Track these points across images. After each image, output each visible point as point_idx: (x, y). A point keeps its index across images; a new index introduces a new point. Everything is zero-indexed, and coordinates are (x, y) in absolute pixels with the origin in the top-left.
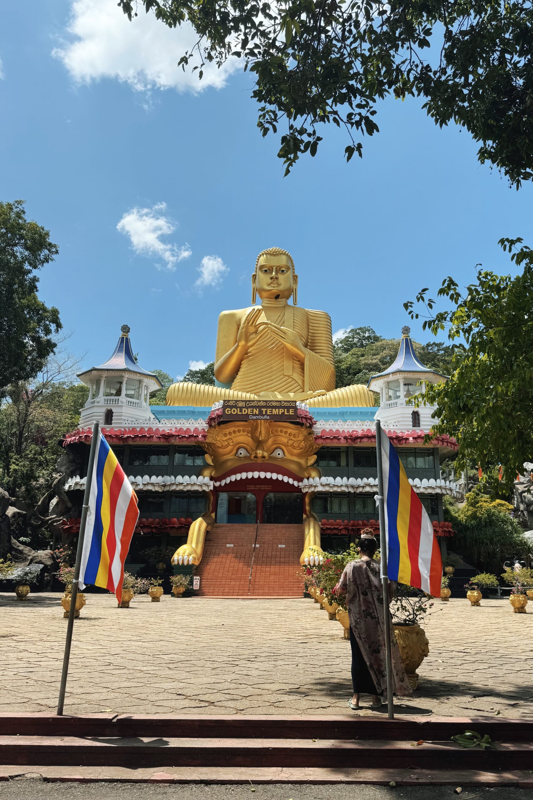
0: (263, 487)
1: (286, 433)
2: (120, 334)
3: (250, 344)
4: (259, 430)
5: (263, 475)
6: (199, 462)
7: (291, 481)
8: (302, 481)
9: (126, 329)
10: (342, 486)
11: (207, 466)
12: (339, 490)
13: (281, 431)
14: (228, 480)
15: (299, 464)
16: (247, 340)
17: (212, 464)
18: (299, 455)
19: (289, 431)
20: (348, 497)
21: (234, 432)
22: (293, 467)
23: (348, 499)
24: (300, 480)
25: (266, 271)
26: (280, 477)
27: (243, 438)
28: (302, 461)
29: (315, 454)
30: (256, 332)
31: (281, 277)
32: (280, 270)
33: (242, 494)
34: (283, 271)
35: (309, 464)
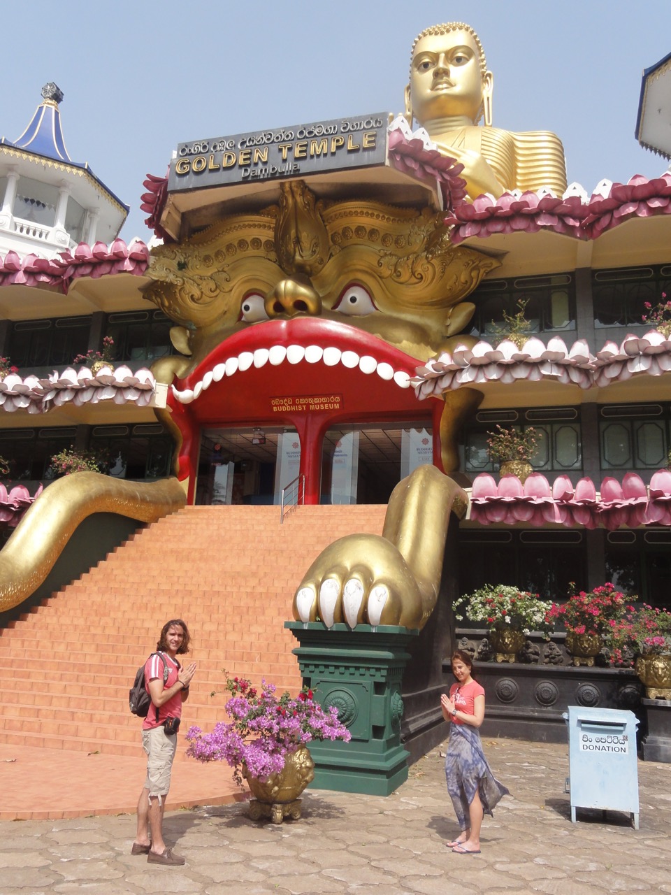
0: (317, 404)
1: (373, 235)
8: (420, 368)
13: (359, 232)
14: (207, 381)
17: (186, 351)
19: (383, 227)
20: (578, 420)
21: (230, 250)
23: (577, 426)
24: (413, 366)
25: (426, 65)
26: (350, 359)
28: (429, 321)
32: (456, 57)
33: (267, 433)
34: (459, 60)
35: (452, 329)
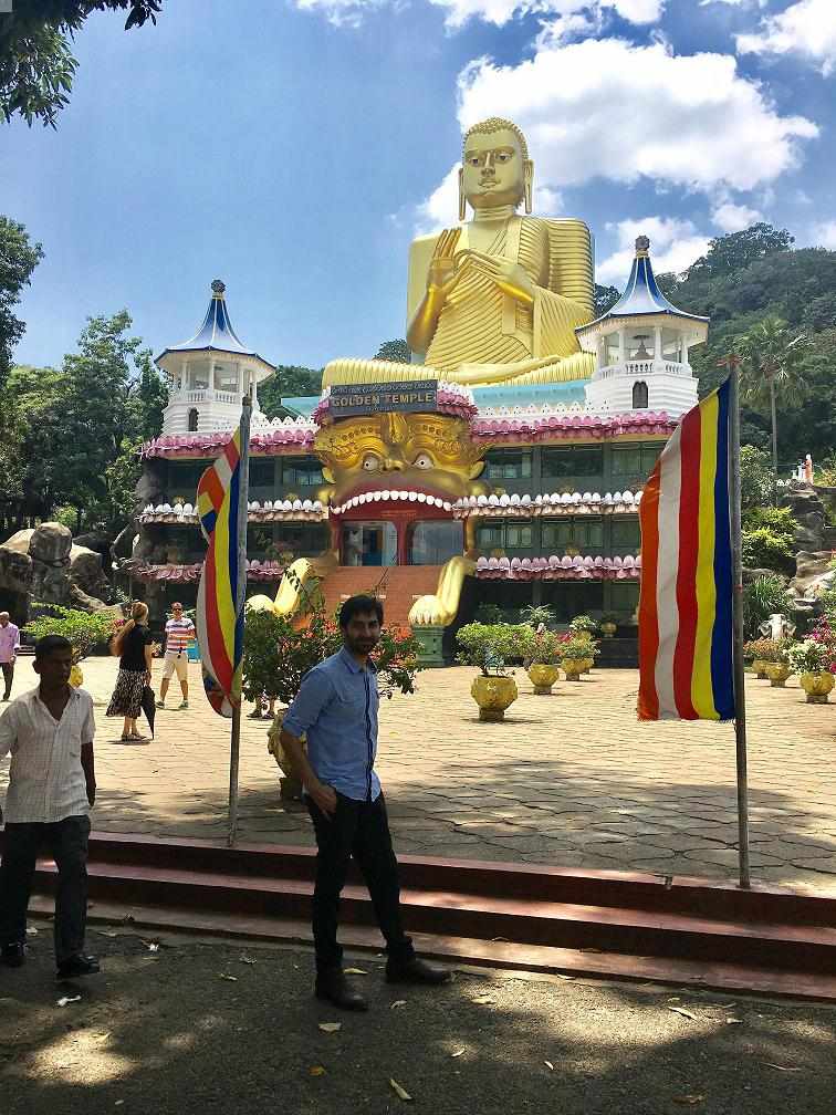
0: (405, 513)
1: (432, 429)
2: (210, 294)
3: (445, 288)
4: (391, 429)
5: (395, 495)
6: (316, 480)
7: (439, 503)
8: (456, 501)
9: (219, 287)
10: (508, 506)
11: (326, 484)
12: (504, 513)
13: (425, 428)
14: (349, 505)
15: (454, 476)
16: (440, 284)
17: (332, 482)
18: (456, 463)
19: (437, 426)
20: (532, 523)
21: (357, 433)
22: (446, 483)
23: (531, 526)
24: (452, 500)
25: (475, 161)
26: (422, 498)
27: (372, 442)
28: (460, 472)
29: (480, 460)
30: (455, 269)
31: (498, 167)
32: (500, 156)
33: (378, 523)
34: (503, 158)
35: (472, 476)
